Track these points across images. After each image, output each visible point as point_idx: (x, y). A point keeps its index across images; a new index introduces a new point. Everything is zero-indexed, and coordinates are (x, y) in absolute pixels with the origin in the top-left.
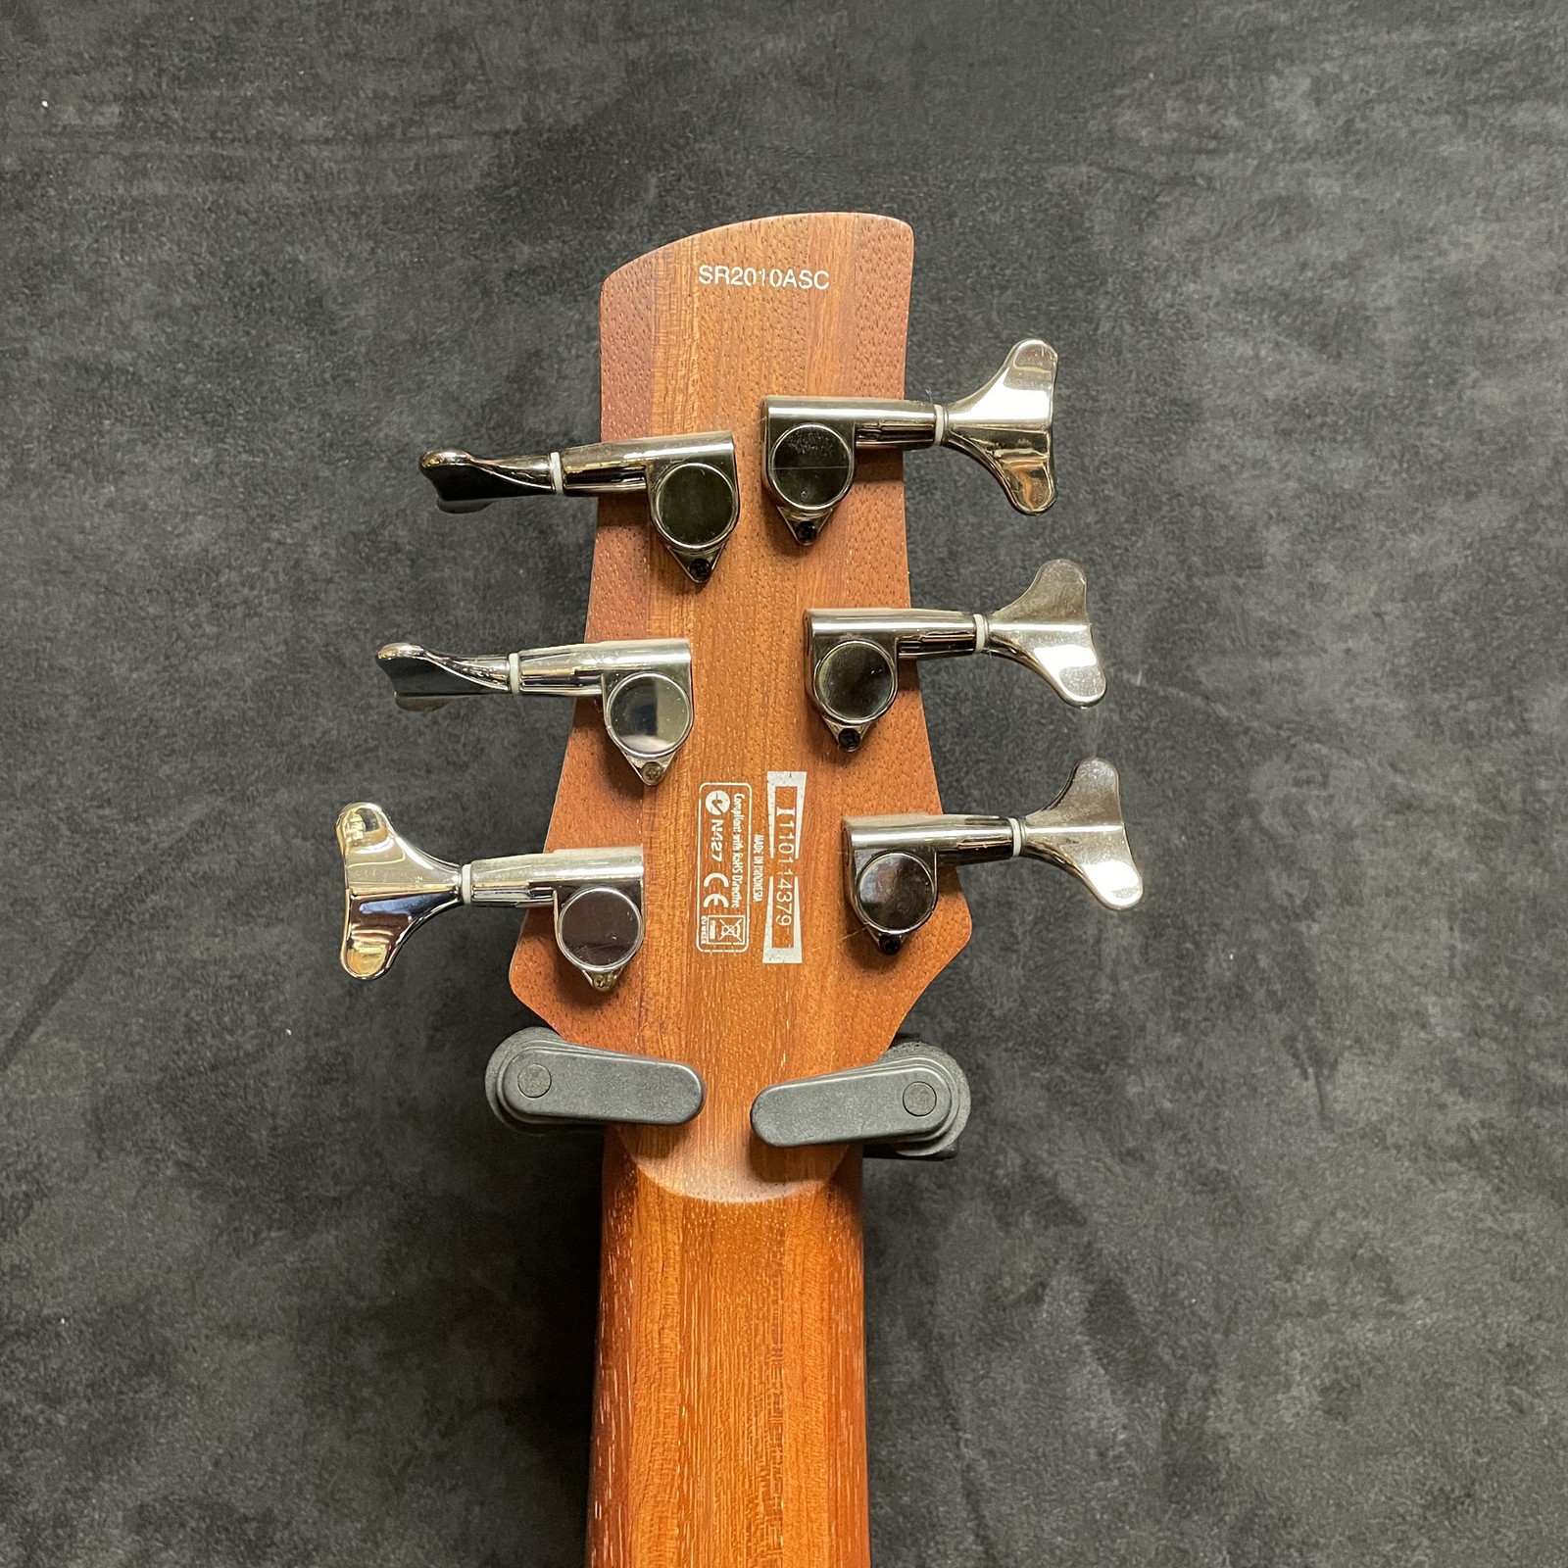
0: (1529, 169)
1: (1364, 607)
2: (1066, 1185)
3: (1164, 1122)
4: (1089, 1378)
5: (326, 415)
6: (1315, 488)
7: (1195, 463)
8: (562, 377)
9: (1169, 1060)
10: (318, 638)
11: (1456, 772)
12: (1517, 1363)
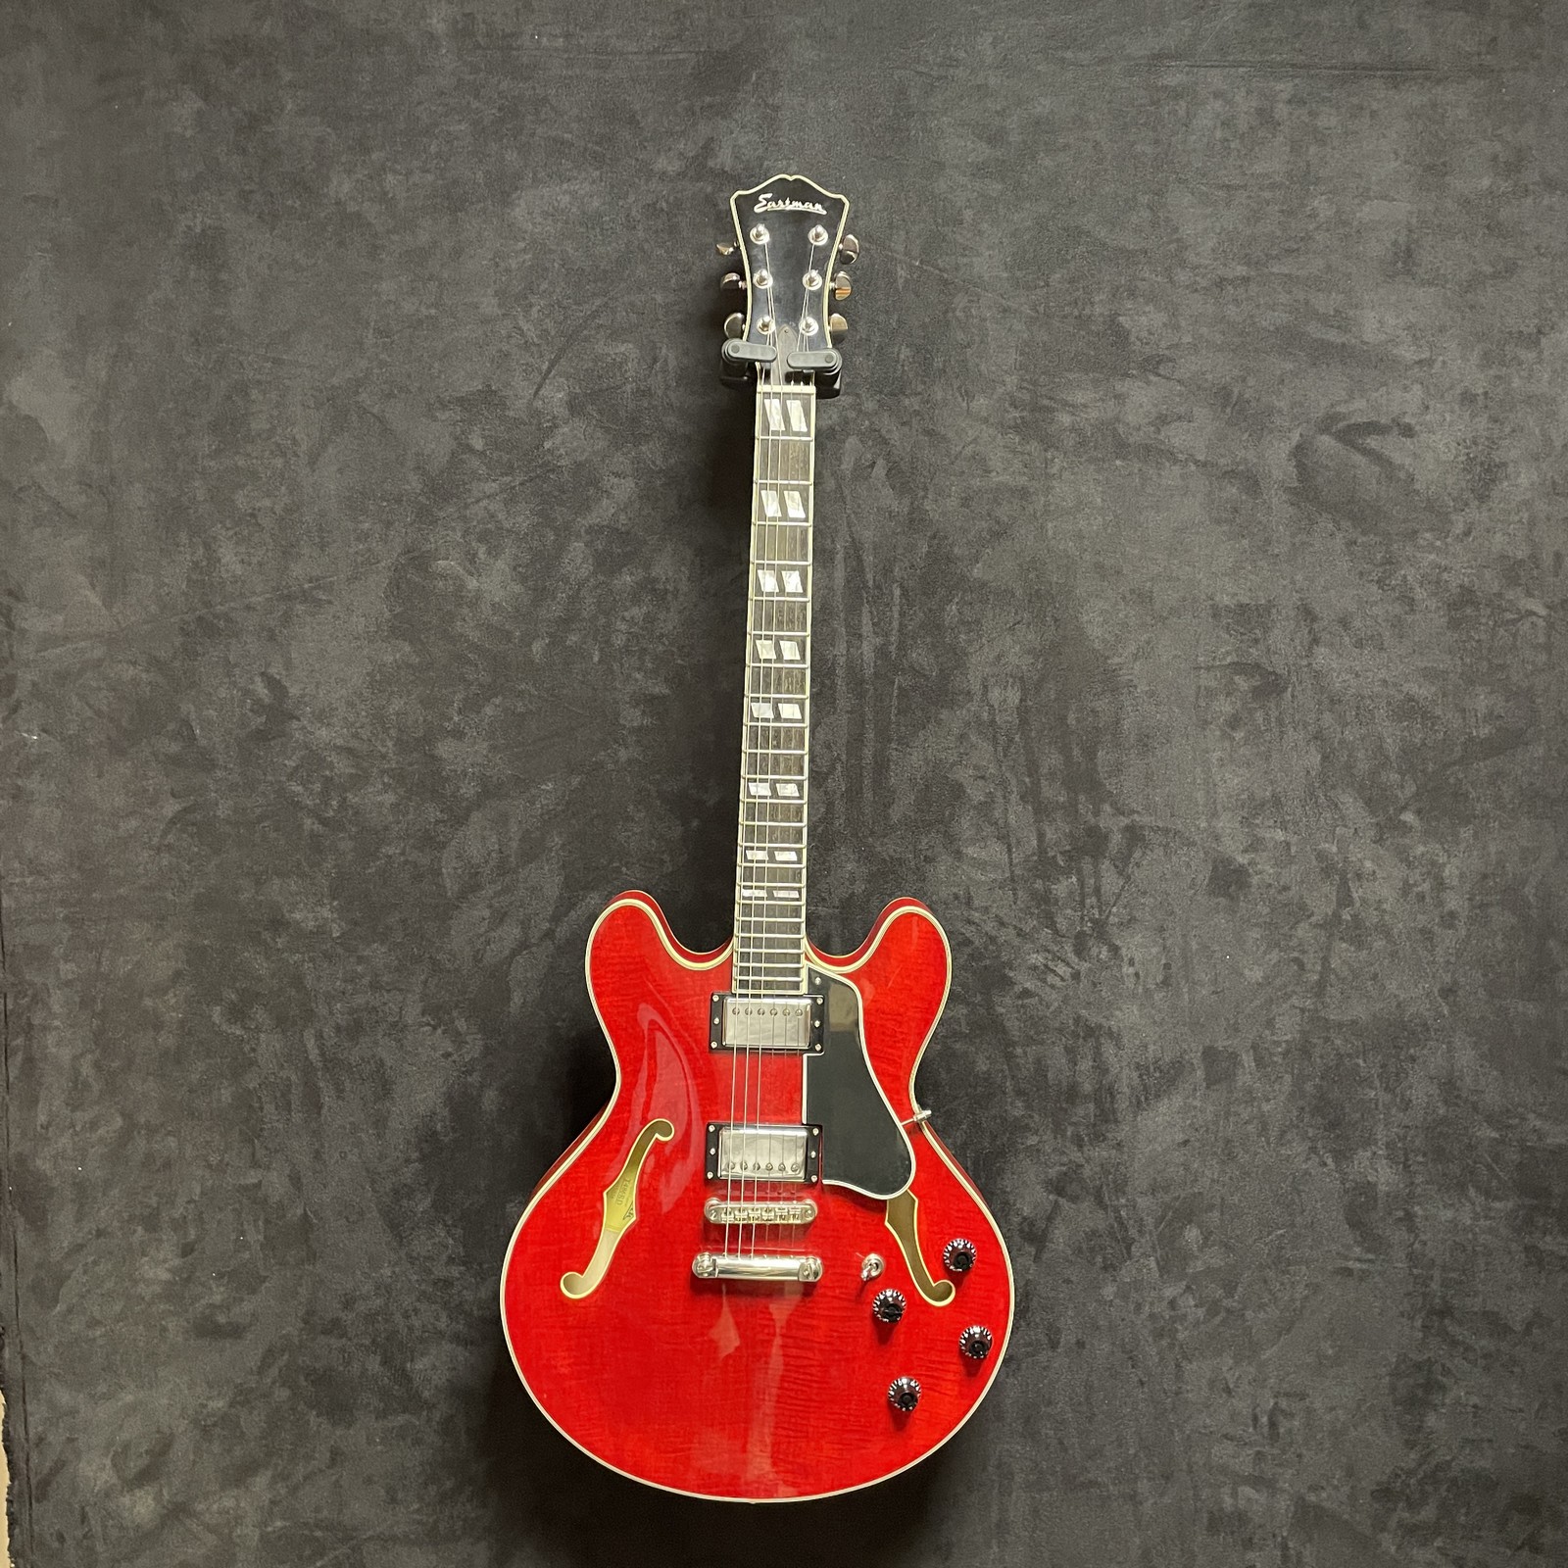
0: (1069, 75)
1: (997, 241)
2: (883, 432)
3: (917, 413)
4: (887, 491)
5: (637, 160)
6: (982, 195)
7: (941, 186)
8: (720, 147)
9: (920, 394)
10: (636, 243)
11: (1023, 300)
12: (1023, 494)
